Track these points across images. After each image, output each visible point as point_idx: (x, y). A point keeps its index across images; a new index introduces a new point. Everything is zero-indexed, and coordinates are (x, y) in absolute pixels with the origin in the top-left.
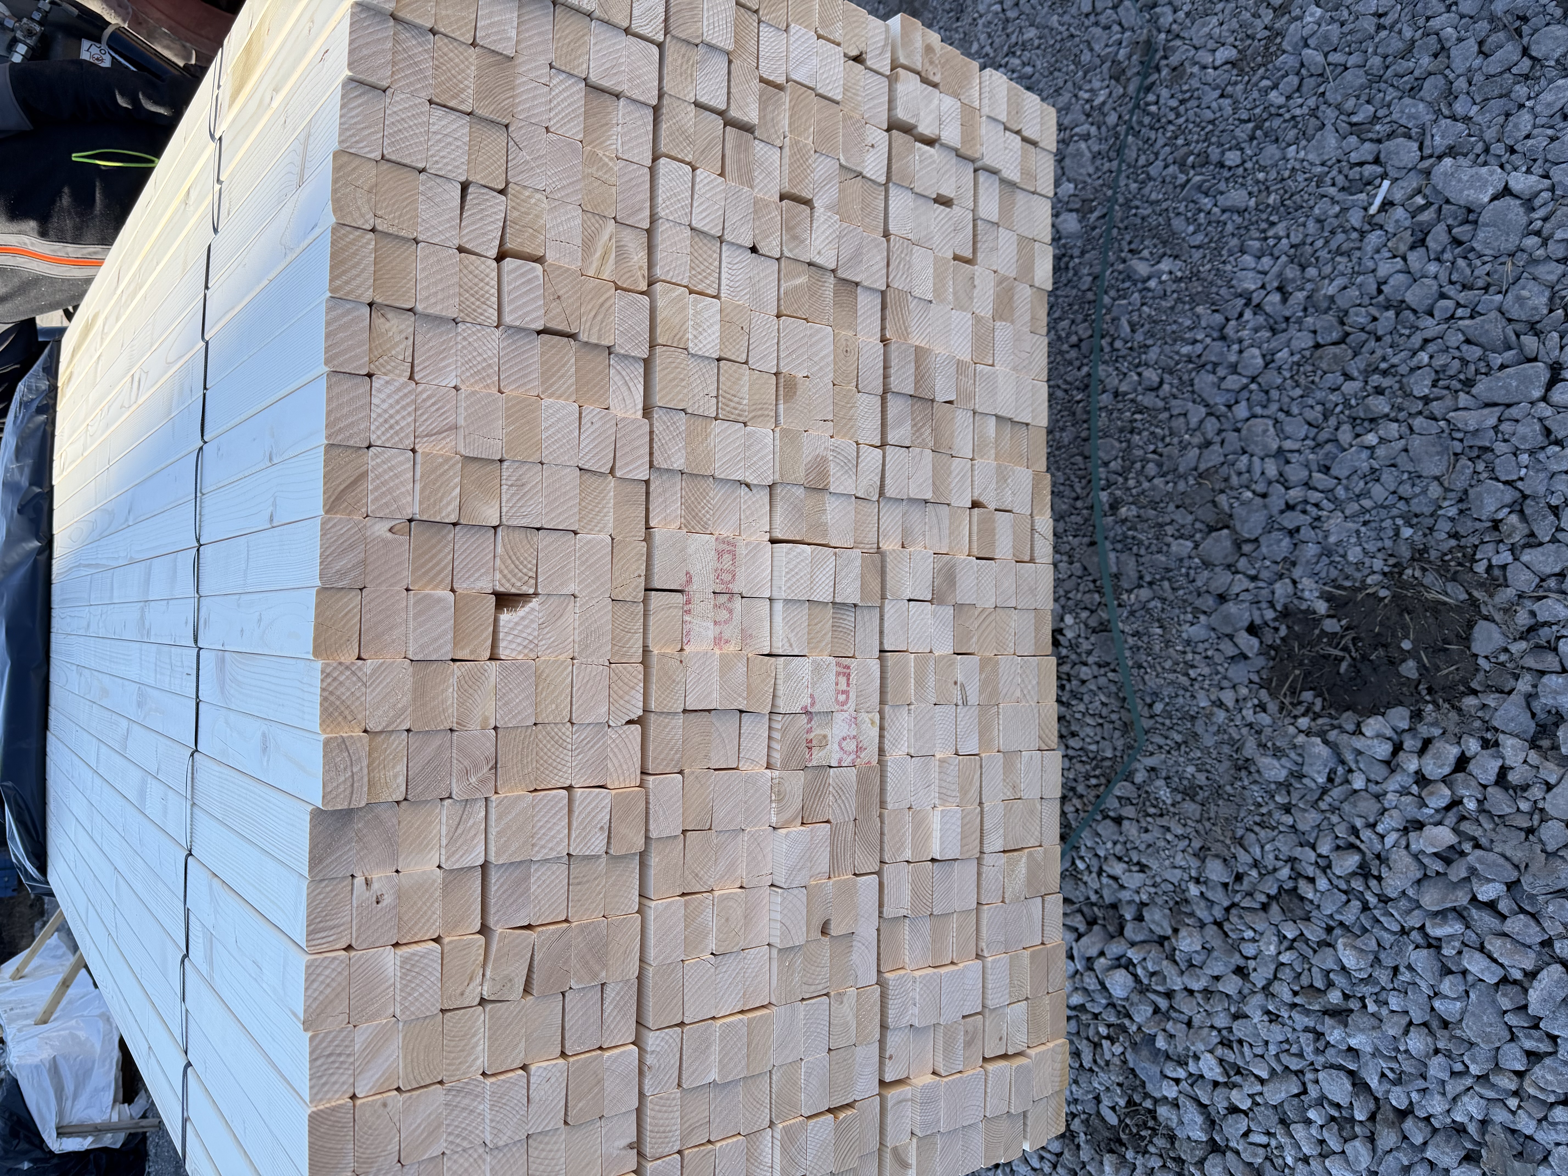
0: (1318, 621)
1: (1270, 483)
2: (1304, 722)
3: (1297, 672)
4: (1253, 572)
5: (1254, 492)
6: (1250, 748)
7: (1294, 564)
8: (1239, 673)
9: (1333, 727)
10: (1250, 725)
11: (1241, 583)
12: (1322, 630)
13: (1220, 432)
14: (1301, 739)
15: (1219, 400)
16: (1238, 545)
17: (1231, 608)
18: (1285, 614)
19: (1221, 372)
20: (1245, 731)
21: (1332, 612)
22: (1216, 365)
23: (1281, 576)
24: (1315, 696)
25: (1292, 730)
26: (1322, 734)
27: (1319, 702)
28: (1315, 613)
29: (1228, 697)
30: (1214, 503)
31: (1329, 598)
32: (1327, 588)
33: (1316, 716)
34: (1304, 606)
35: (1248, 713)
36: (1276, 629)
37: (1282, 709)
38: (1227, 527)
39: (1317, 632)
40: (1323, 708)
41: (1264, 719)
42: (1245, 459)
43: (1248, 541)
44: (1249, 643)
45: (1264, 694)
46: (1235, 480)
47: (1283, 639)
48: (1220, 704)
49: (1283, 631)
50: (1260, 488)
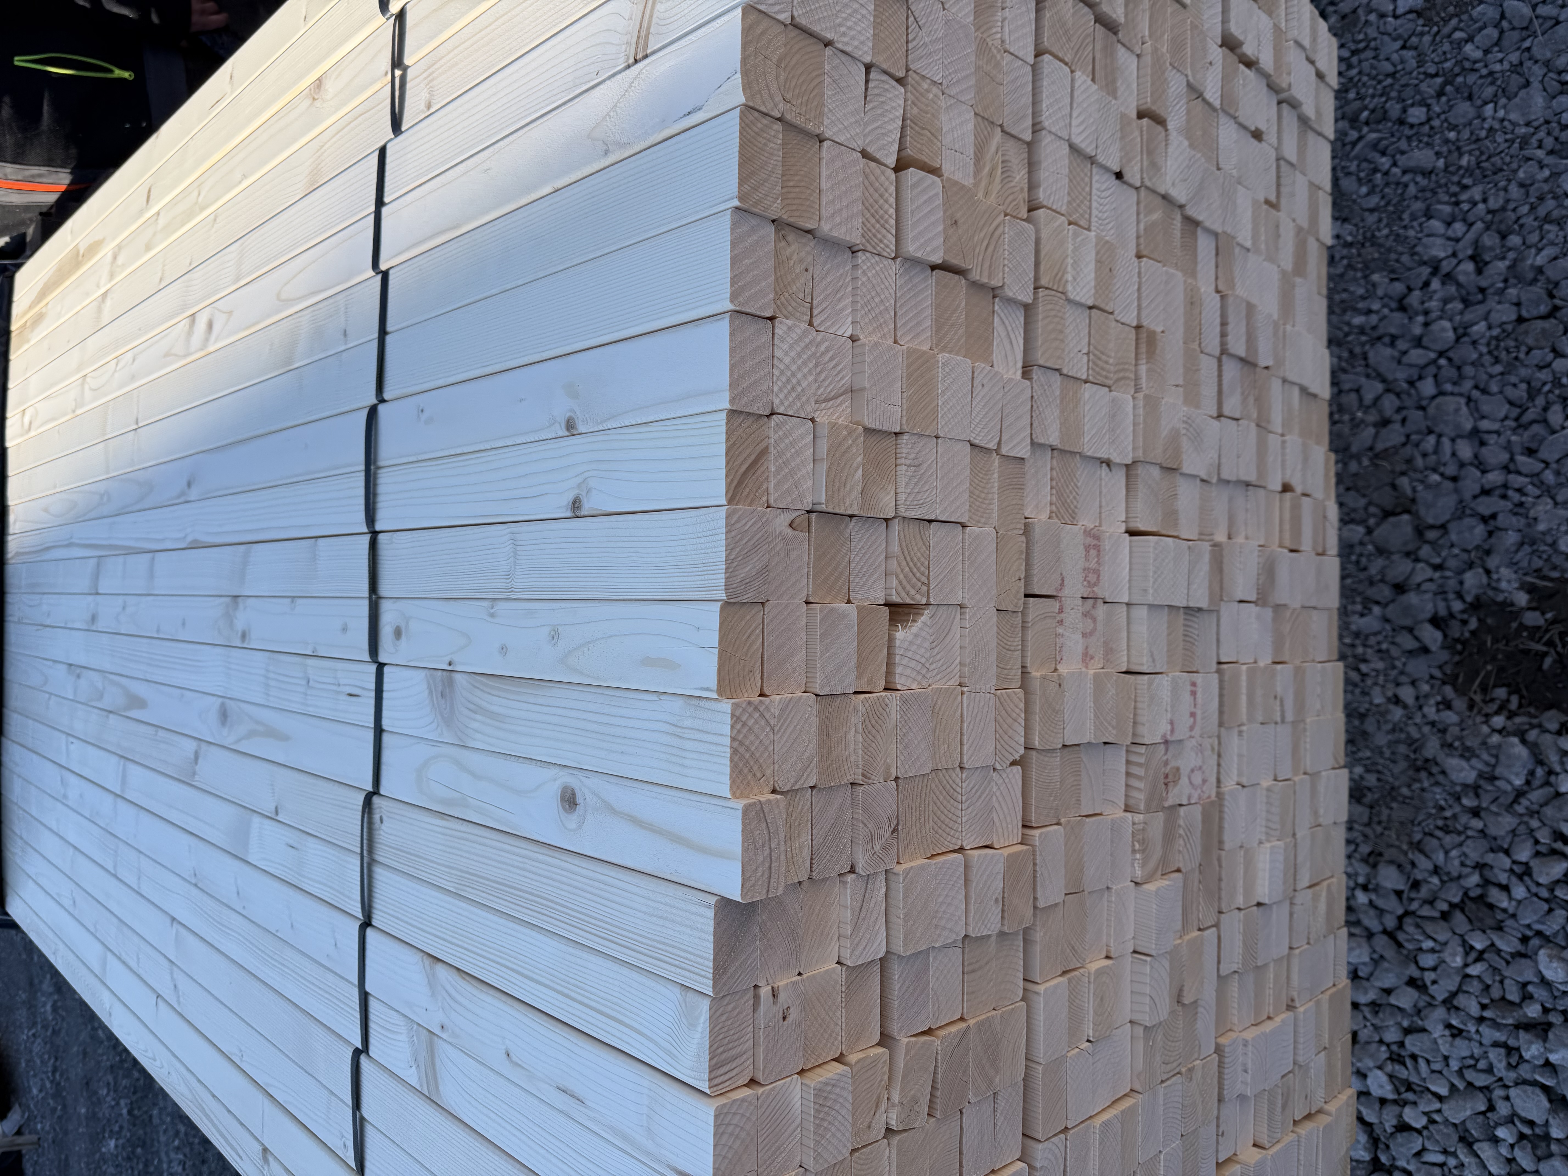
0: (1516, 614)
1: (1462, 465)
2: (1498, 721)
3: (1489, 667)
4: (1437, 561)
5: (1442, 475)
6: (1432, 747)
7: (1488, 552)
8: (1419, 667)
9: (1533, 727)
10: (1433, 724)
11: (1423, 572)
12: (1521, 624)
13: (1399, 410)
14: (1495, 739)
15: (1401, 375)
16: (1420, 532)
17: (1412, 598)
18: (1476, 606)
19: (1402, 345)
20: (1426, 729)
21: (1534, 604)
22: (1394, 338)
23: (1471, 565)
24: (1510, 693)
25: (1485, 729)
26: (1522, 735)
27: (1515, 700)
28: (1512, 604)
29: (1407, 694)
30: (1394, 487)
31: (1531, 589)
32: (1529, 579)
33: (1511, 715)
34: (1500, 598)
35: (1430, 711)
36: (1465, 622)
37: (1471, 706)
38: (1408, 511)
39: (1514, 625)
40: (1520, 706)
41: (1450, 717)
42: (1432, 439)
43: (1432, 527)
44: (1432, 636)
45: (1448, 690)
46: (1419, 462)
47: (1473, 633)
48: (1396, 700)
49: (1473, 624)
50: (1451, 470)
